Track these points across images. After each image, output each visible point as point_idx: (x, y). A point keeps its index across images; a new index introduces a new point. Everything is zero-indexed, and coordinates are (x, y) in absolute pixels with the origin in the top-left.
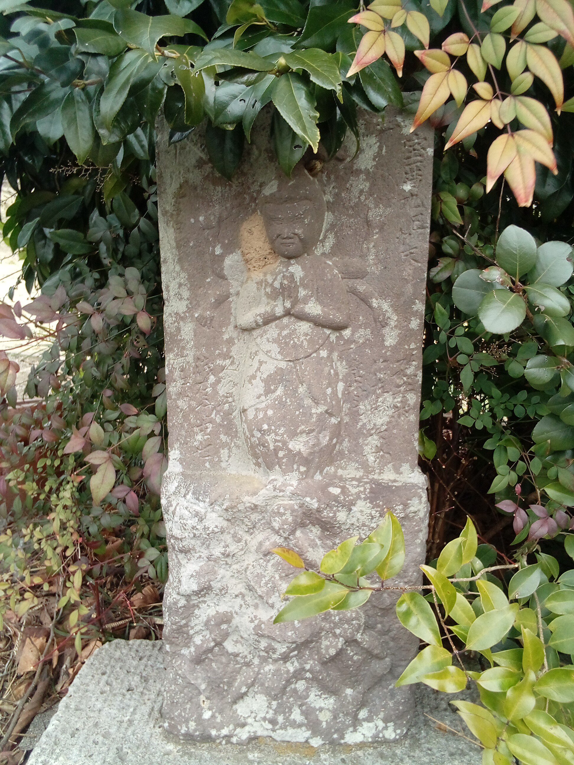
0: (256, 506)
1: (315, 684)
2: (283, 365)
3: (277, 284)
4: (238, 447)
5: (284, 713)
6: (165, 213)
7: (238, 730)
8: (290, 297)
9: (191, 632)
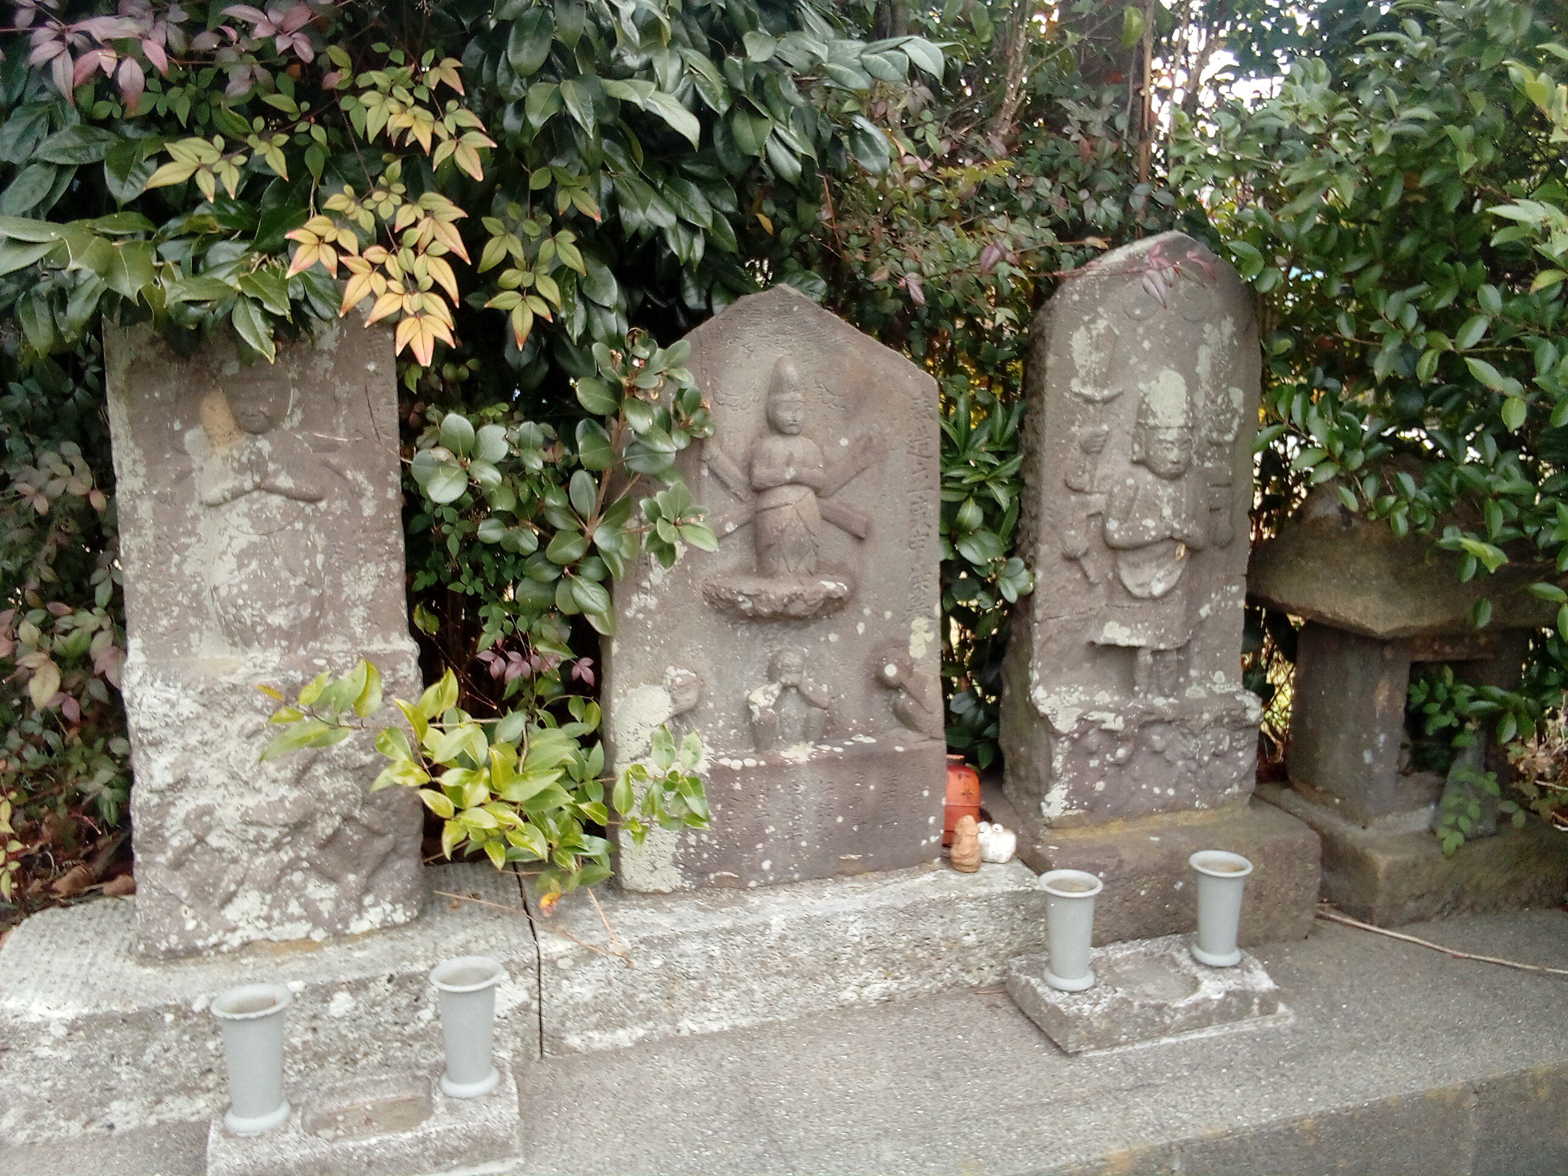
0: (234, 686)
1: (313, 873)
2: (256, 538)
3: (244, 459)
4: (209, 629)
5: (280, 907)
6: (115, 389)
7: (229, 936)
8: (258, 471)
9: (167, 834)
